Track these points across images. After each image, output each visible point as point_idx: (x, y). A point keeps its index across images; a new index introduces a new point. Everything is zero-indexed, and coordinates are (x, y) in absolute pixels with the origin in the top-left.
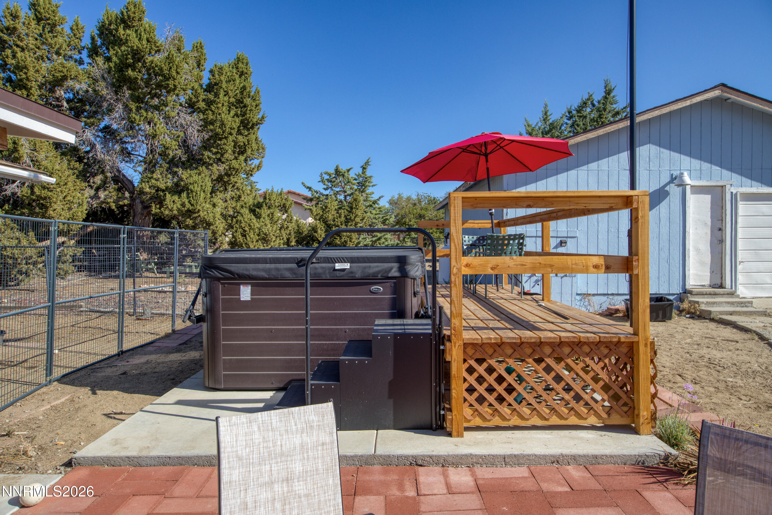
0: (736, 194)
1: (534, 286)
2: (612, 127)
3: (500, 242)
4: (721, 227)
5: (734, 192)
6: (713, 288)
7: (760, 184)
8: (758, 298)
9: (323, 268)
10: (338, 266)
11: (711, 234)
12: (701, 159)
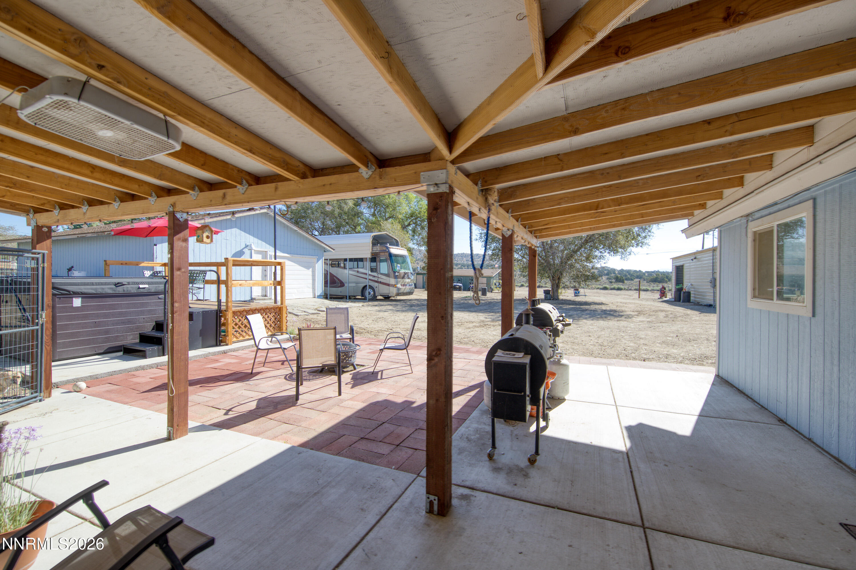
3: (195, 275)
9: (131, 287)
10: (141, 286)
12: (258, 238)
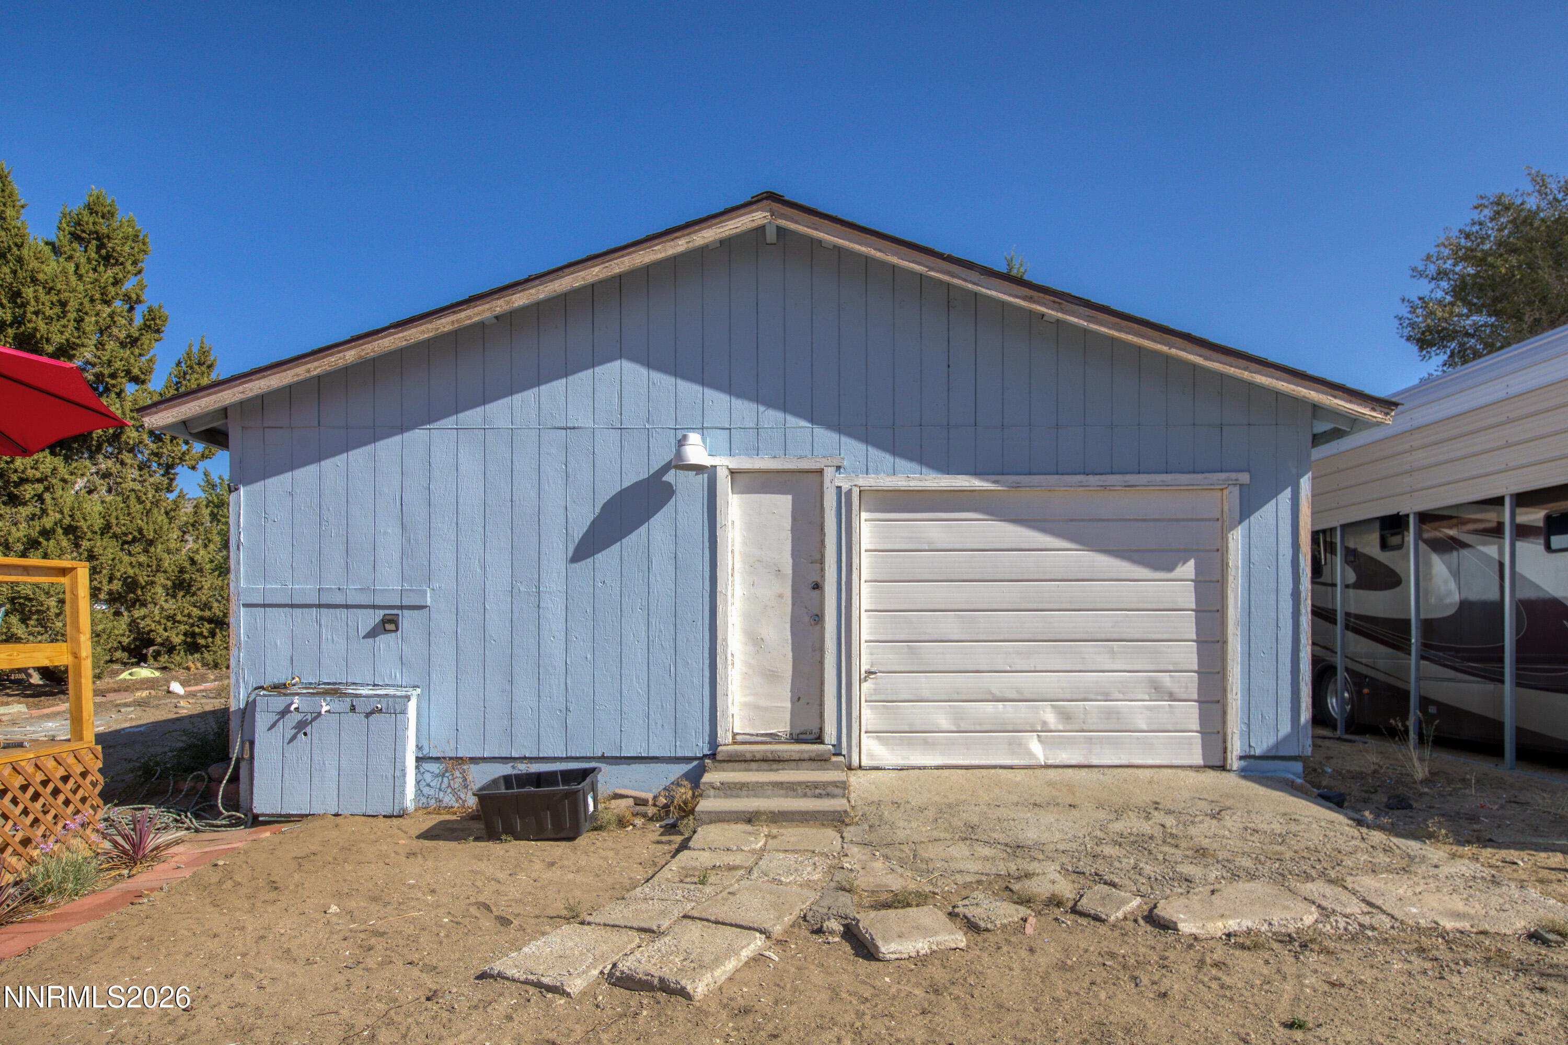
0: (849, 493)
1: (294, 738)
2: (477, 310)
4: (819, 580)
5: (845, 486)
6: (799, 741)
7: (915, 466)
8: (913, 768)
11: (793, 598)
12: (757, 399)
